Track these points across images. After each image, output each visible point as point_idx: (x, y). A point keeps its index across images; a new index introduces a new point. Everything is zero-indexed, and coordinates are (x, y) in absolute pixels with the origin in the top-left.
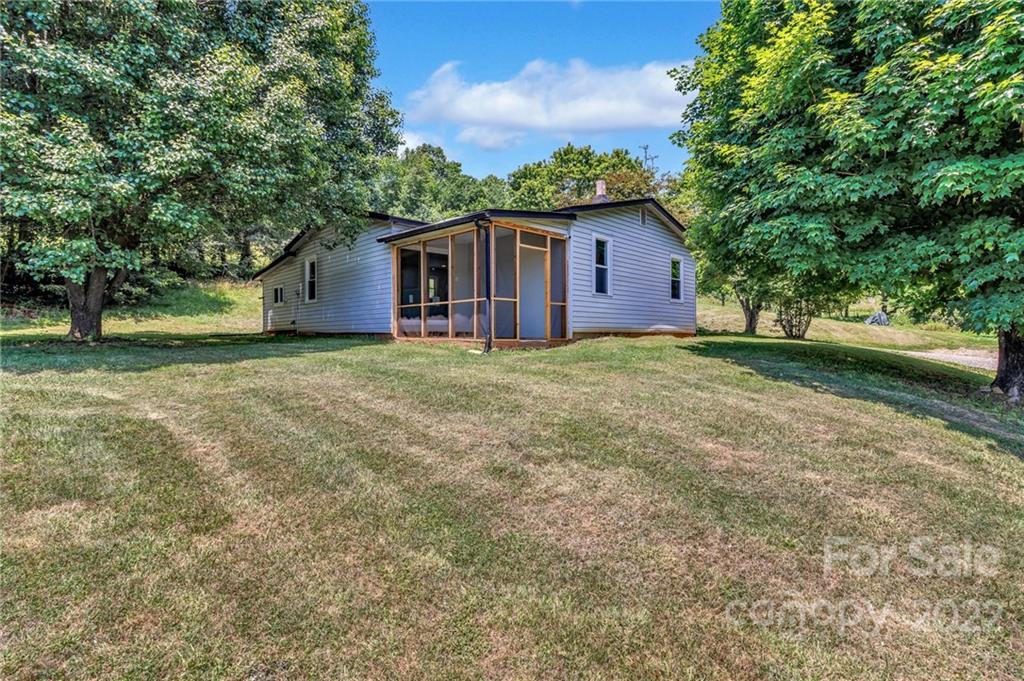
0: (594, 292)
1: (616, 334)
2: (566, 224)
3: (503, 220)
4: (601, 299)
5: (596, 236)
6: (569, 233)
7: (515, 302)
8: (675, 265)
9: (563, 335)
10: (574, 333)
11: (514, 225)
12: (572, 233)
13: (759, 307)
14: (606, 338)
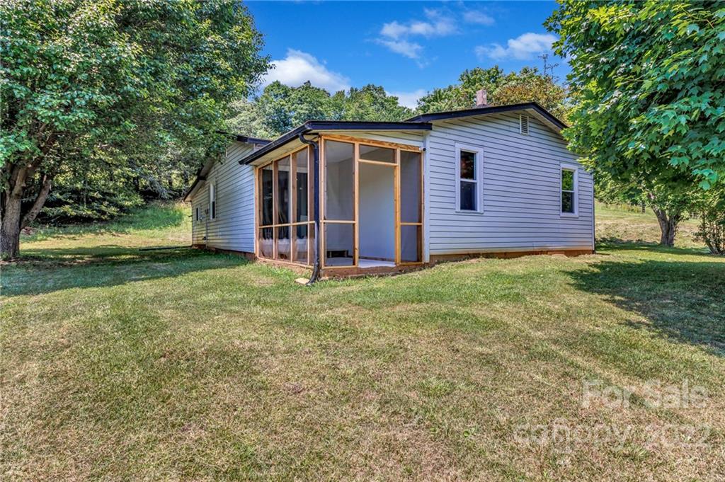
0: (458, 209)
1: (488, 255)
2: (422, 135)
3: (336, 133)
4: (468, 216)
5: (459, 147)
6: (425, 145)
7: (354, 224)
8: (567, 175)
9: (419, 258)
10: (431, 256)
11: (352, 139)
12: (428, 145)
13: (677, 217)
14: (473, 261)
